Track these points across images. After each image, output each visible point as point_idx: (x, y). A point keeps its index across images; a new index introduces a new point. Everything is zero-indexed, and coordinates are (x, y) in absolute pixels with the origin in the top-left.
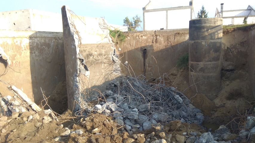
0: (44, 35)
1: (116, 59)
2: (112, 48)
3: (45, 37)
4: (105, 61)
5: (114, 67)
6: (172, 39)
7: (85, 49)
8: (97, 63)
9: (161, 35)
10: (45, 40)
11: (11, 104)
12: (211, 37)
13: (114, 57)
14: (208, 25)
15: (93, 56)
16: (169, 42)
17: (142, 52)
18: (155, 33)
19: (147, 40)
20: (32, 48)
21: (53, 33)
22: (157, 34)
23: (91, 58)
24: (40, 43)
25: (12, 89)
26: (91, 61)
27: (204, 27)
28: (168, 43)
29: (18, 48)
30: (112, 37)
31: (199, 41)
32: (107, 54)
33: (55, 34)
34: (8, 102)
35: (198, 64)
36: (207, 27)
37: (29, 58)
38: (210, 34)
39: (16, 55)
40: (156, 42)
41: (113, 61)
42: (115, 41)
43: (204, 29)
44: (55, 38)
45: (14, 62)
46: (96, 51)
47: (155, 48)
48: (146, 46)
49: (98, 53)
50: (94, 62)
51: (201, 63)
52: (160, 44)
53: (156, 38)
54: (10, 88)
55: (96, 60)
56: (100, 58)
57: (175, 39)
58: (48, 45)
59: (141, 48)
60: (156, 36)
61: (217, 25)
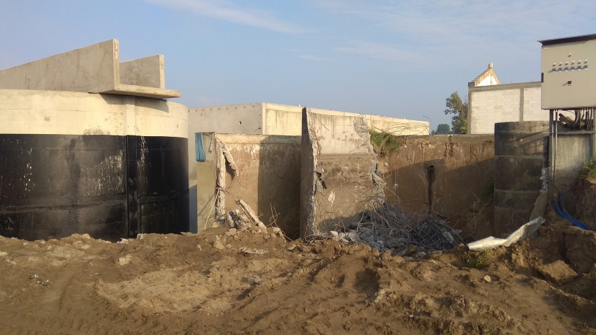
0: (278, 140)
1: (377, 178)
2: (373, 161)
3: (279, 143)
4: (360, 181)
5: (375, 191)
6: (478, 151)
7: (330, 161)
8: (347, 183)
9: (459, 144)
10: (279, 148)
11: (239, 219)
12: (524, 151)
13: (375, 175)
14: (519, 132)
15: (342, 172)
16: (473, 156)
17: (427, 171)
18: (450, 140)
19: (435, 151)
20: (263, 157)
21: (290, 137)
22: (453, 141)
23: (339, 174)
24: (273, 151)
25: (240, 204)
26: (338, 180)
27: (512, 135)
28: (471, 157)
29: (247, 156)
30: (374, 143)
31: (506, 156)
32: (363, 169)
33: (292, 139)
34: (236, 216)
35: (505, 193)
36: (517, 134)
37: (258, 170)
38: (522, 146)
39: (243, 166)
40: (451, 155)
41: (374, 181)
42: (379, 150)
43: (513, 138)
44: (292, 145)
45: (242, 173)
46: (347, 165)
47: (448, 164)
48: (434, 161)
49: (351, 168)
50: (343, 181)
51: (509, 191)
52: (458, 157)
53: (452, 148)
54: (238, 203)
55: (346, 179)
56: (352, 175)
57: (483, 151)
58: (282, 154)
59: (425, 164)
60: (452, 144)
61: (534, 132)
